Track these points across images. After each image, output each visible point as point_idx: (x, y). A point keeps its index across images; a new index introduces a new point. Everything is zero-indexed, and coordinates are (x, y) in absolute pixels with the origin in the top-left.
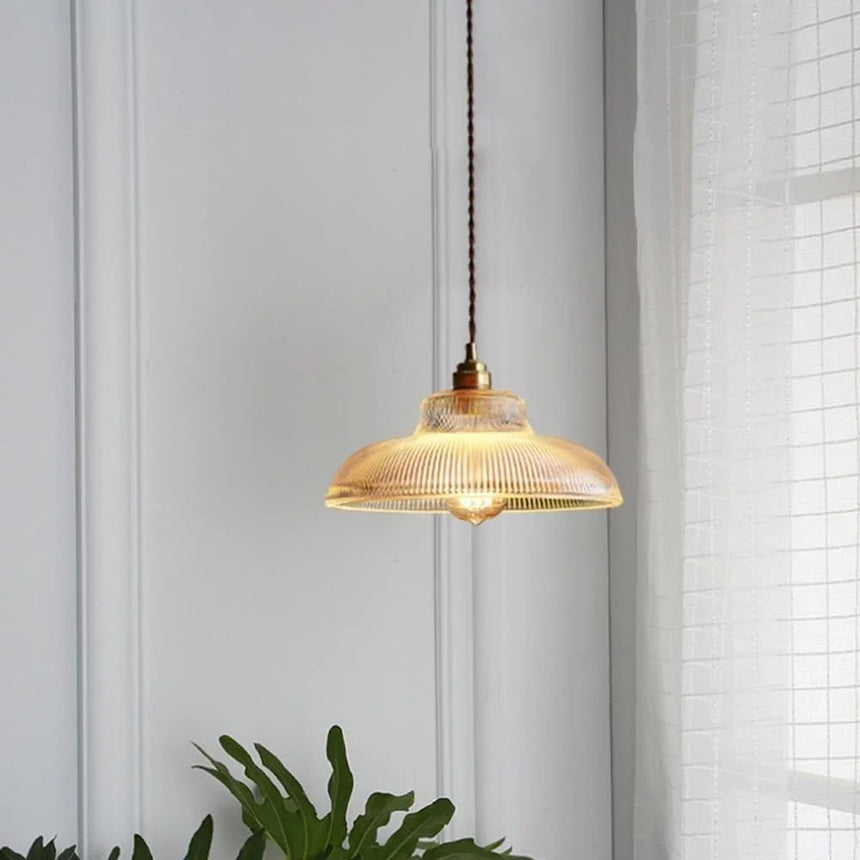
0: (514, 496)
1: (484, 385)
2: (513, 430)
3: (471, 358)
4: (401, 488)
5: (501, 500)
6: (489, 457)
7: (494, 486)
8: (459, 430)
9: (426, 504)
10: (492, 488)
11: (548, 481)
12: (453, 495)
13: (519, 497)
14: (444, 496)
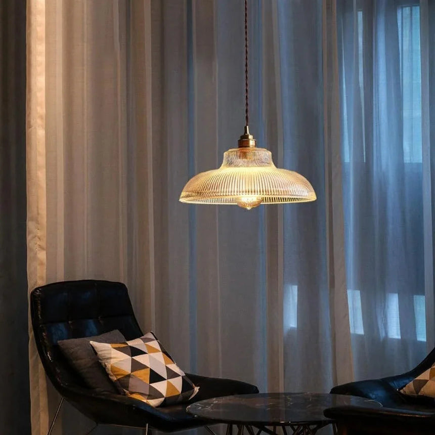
0: (267, 196)
1: (252, 145)
2: (266, 166)
3: (247, 133)
4: (215, 193)
5: (260, 199)
6: (255, 178)
7: (257, 192)
8: (241, 166)
9: (226, 200)
10: (256, 193)
11: (282, 189)
12: (239, 196)
13: (269, 196)
14: (234, 197)
